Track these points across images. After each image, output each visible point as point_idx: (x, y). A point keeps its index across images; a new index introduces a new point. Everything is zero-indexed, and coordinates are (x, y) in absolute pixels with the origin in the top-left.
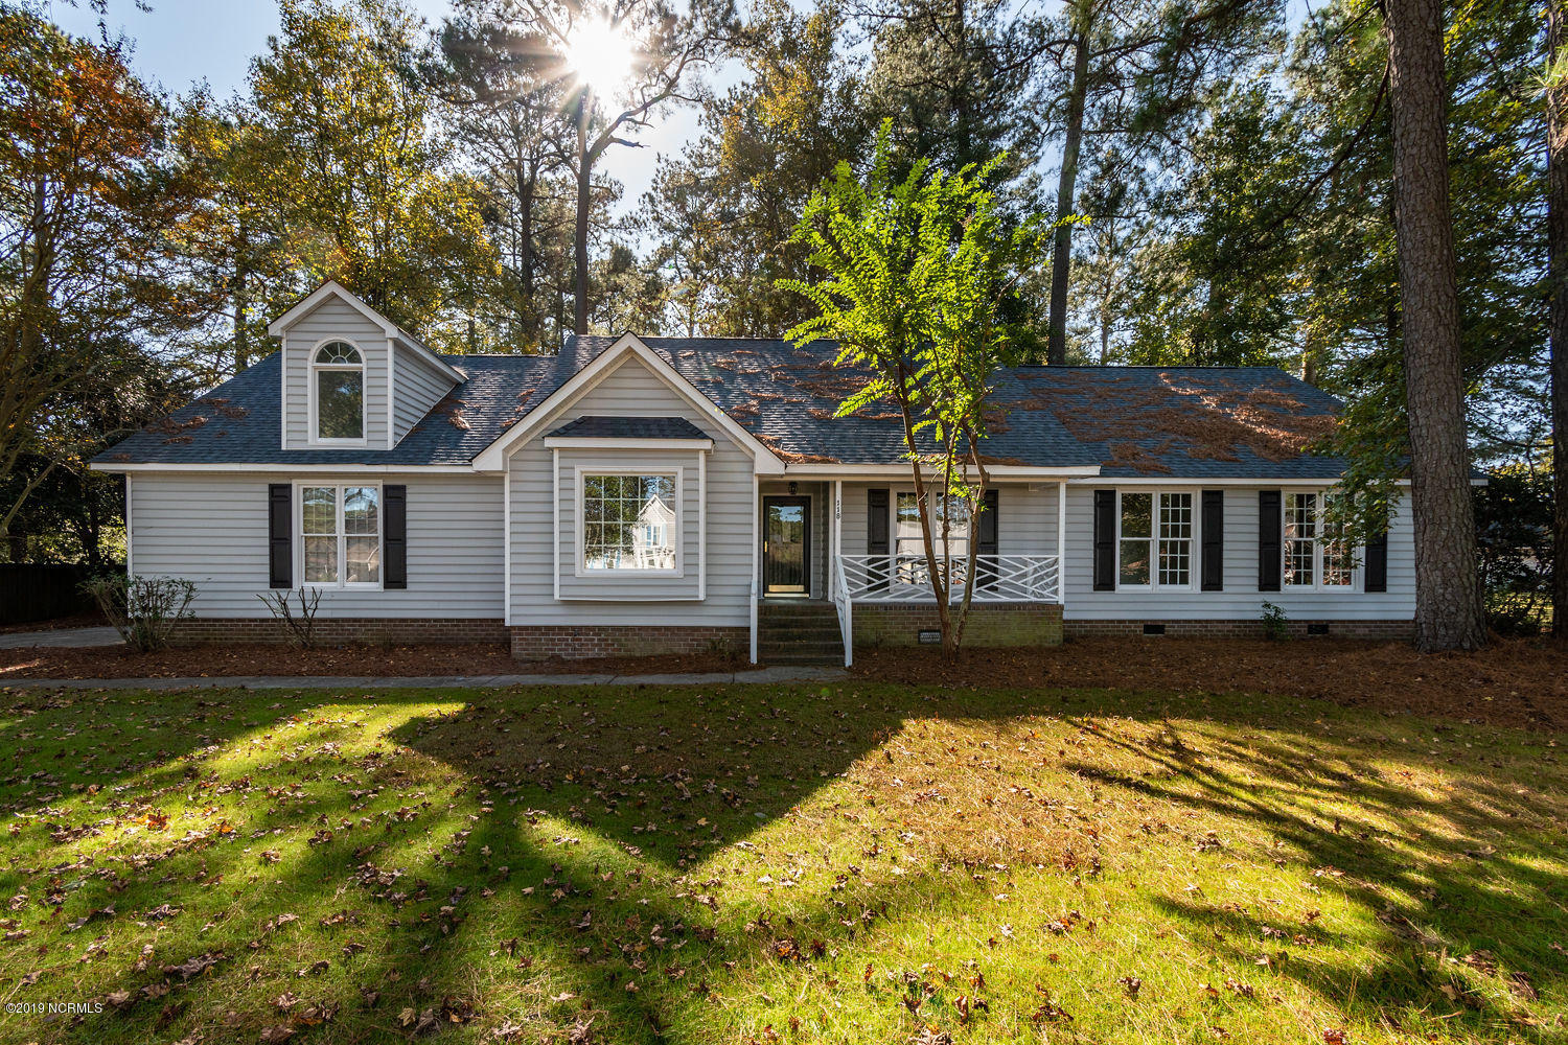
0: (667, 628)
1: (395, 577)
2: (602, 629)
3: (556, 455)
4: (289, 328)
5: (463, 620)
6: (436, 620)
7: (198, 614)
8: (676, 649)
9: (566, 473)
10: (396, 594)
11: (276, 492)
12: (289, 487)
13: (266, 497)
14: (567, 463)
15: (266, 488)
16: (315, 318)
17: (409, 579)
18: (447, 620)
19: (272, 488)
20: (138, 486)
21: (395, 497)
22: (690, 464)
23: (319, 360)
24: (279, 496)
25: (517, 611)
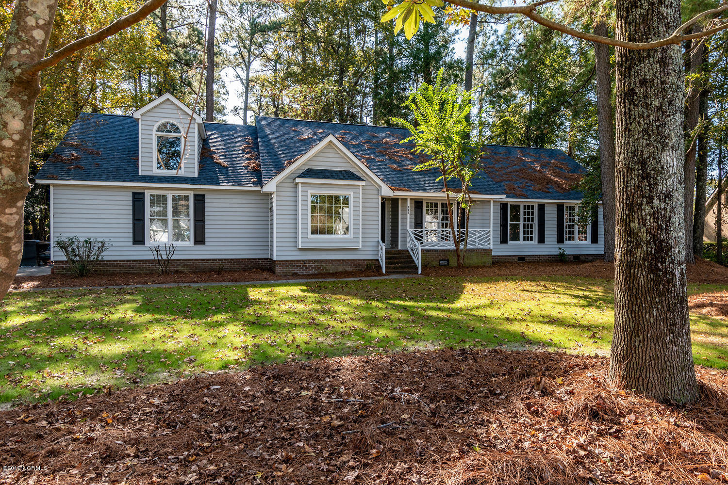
0: (343, 260)
1: (200, 239)
2: (315, 261)
3: (300, 185)
4: (142, 115)
5: (233, 259)
6: (219, 260)
7: (105, 258)
8: (347, 269)
9: (304, 194)
10: (200, 247)
11: (136, 196)
12: (143, 194)
13: (131, 198)
14: (305, 189)
15: (131, 194)
16: (156, 110)
17: (207, 240)
18: (225, 260)
19: (134, 194)
20: (56, 192)
21: (200, 200)
22: (356, 191)
23: (158, 130)
24: (138, 199)
25: (279, 253)
